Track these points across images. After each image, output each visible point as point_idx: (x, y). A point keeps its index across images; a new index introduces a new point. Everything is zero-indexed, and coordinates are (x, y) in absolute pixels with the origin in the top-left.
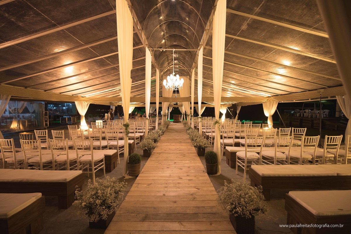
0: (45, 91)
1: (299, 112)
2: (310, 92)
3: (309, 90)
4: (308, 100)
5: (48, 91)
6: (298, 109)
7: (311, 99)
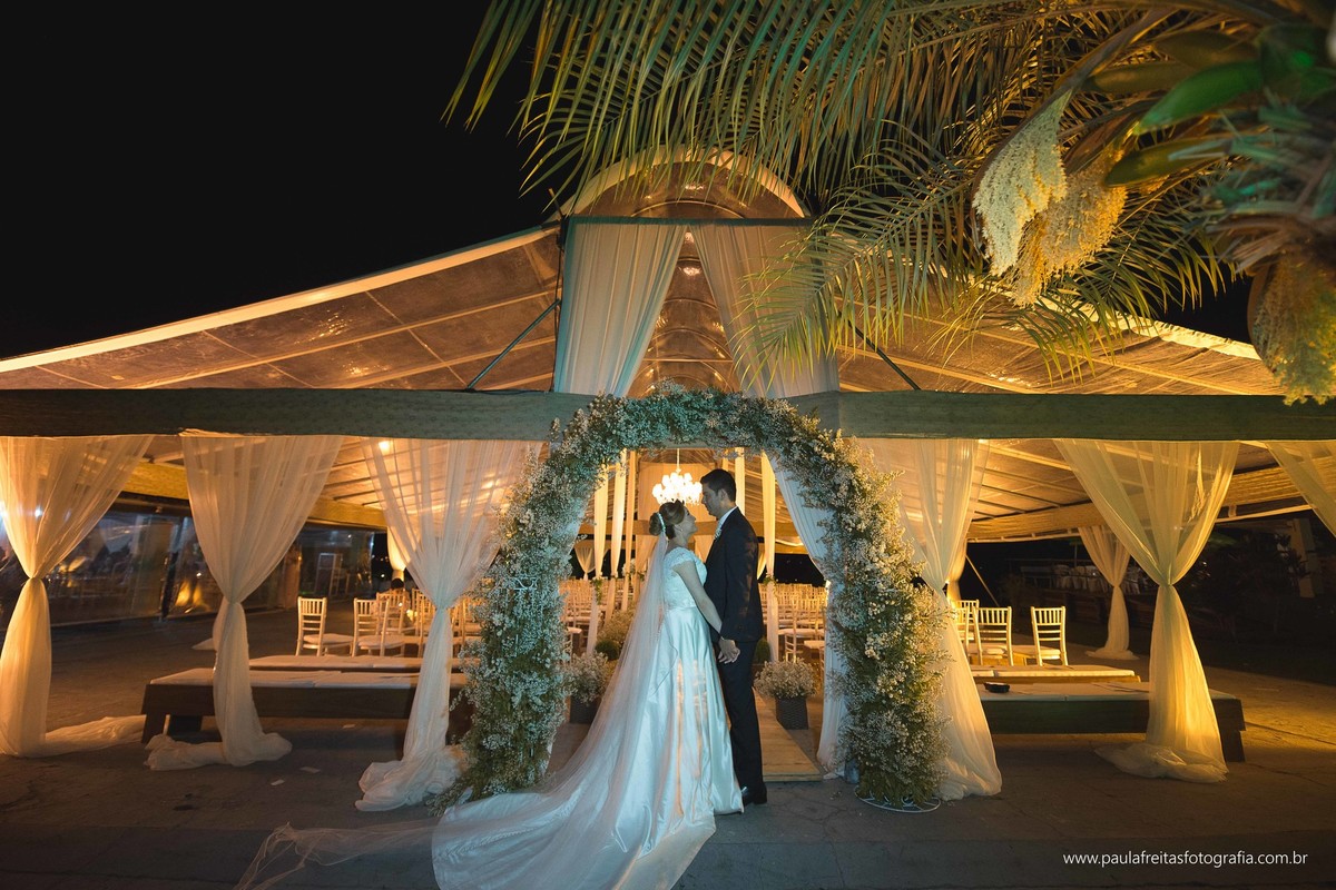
0: (336, 499)
1: (1068, 574)
2: (1027, 516)
3: (1027, 512)
4: (1030, 536)
5: (342, 500)
6: (1061, 563)
7: (1037, 535)
